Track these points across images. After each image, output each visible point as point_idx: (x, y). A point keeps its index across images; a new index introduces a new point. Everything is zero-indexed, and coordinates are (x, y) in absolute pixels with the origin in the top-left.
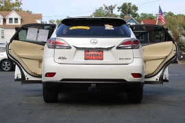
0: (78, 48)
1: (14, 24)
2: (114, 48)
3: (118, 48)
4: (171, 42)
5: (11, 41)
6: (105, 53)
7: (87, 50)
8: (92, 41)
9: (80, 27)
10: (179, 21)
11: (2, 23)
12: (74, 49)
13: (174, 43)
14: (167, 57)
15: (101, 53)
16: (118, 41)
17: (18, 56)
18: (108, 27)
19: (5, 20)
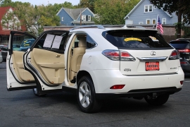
0: (141, 60)
2: (167, 60)
15: (157, 64)
18: (153, 39)
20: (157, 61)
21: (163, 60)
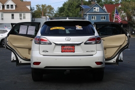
0: (56, 44)
1: (10, 9)
2: (83, 44)
3: (85, 43)
4: (124, 35)
5: (8, 35)
6: (76, 47)
7: (63, 45)
8: (67, 39)
9: (58, 28)
10: (131, 6)
11: (1, 9)
12: (53, 45)
13: (126, 35)
14: (121, 46)
15: (73, 47)
16: (85, 38)
17: (14, 46)
18: (79, 28)
19: (3, 7)
20: (73, 45)
21: (78, 45)
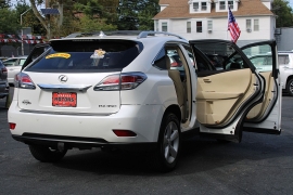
20: (74, 92)
